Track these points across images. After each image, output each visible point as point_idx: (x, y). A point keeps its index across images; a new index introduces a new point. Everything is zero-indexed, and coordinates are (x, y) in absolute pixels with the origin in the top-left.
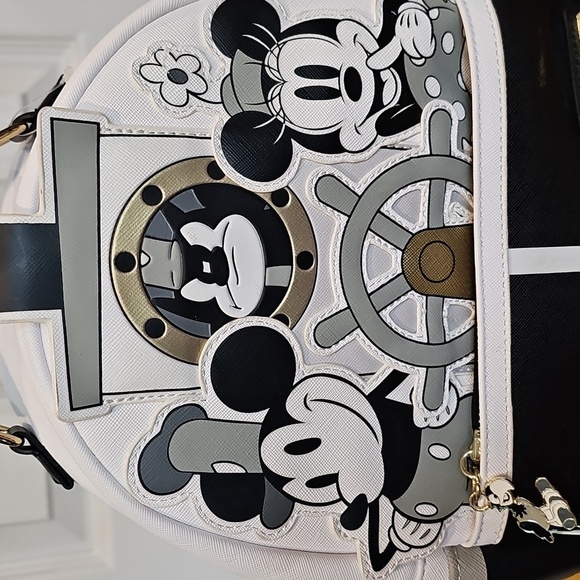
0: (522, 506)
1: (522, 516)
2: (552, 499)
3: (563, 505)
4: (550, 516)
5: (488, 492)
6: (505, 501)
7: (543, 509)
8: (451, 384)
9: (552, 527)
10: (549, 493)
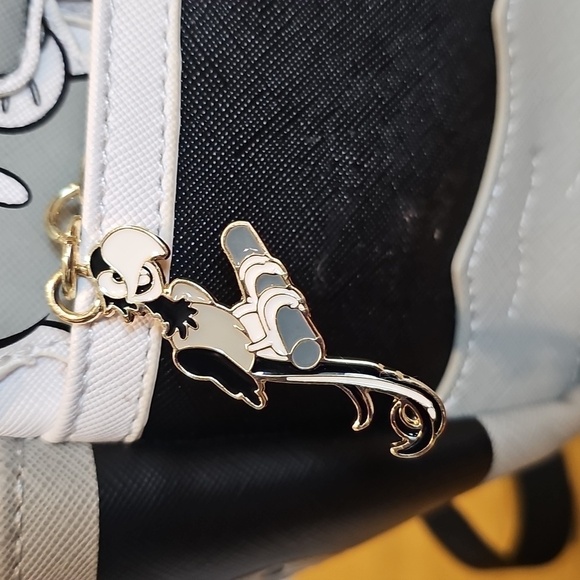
0: (183, 303)
1: (183, 335)
2: (264, 281)
3: (294, 298)
4: (256, 334)
5: (98, 264)
6: (141, 290)
7: (239, 310)
8: (47, 31)
9: (261, 364)
10: (254, 264)
